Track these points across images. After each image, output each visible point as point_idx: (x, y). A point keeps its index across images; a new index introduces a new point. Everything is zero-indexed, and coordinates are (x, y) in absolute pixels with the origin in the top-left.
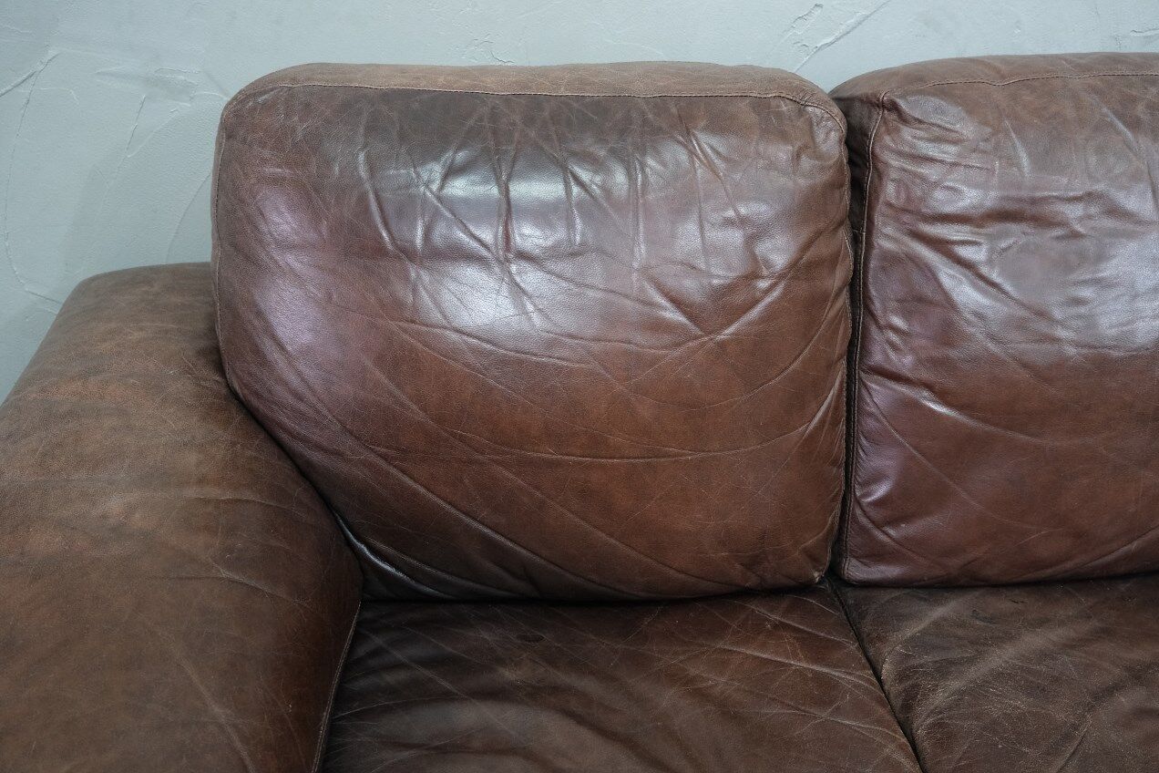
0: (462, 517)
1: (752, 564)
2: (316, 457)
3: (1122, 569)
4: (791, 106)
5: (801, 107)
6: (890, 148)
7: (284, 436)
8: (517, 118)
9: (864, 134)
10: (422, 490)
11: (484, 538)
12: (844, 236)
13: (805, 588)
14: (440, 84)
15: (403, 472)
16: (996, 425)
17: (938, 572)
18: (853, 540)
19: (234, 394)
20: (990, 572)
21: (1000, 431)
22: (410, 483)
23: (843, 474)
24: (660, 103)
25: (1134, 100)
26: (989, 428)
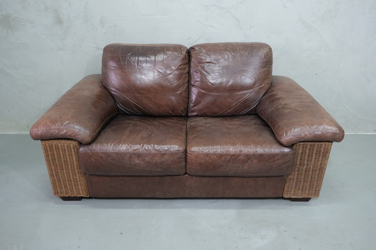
0: (131, 101)
1: (173, 111)
2: (113, 93)
3: (228, 115)
4: (179, 48)
5: (180, 48)
6: (193, 54)
7: (109, 90)
8: (141, 49)
9: (190, 52)
10: (126, 97)
11: (134, 104)
12: (187, 66)
13: (182, 116)
14: (132, 45)
15: (124, 94)
16: (207, 91)
17: (200, 114)
18: (189, 110)
19: (103, 86)
20: (208, 114)
21: (207, 92)
22: (125, 96)
23: (187, 100)
24: (161, 47)
25: (228, 47)
26: (205, 92)
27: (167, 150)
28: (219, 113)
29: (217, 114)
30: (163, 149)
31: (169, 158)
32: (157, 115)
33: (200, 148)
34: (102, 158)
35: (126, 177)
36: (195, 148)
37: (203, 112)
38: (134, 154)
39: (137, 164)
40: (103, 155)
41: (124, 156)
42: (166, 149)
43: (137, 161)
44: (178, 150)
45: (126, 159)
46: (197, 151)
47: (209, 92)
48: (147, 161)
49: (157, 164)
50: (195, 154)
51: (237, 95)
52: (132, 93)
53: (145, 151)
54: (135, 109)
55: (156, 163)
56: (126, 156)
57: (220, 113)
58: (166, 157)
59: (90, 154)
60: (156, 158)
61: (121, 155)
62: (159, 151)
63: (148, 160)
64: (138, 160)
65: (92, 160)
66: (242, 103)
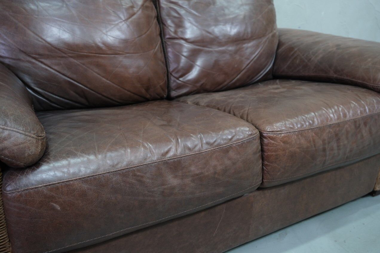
0: (62, 76)
10: (48, 68)
16: (200, 46)
18: (172, 84)
21: (201, 48)
27: (231, 139)
28: (225, 81)
29: (221, 86)
30: (223, 139)
31: (238, 156)
32: (119, 101)
33: (287, 122)
34: (83, 194)
35: (134, 236)
36: (278, 124)
37: (199, 85)
38: (166, 163)
39: (173, 188)
40: (85, 186)
41: (142, 174)
42: (230, 137)
43: (173, 181)
44: (251, 135)
45: (148, 181)
46: (283, 128)
47: (204, 46)
48: (197, 175)
49: (216, 176)
50: (283, 135)
51: (247, 48)
52: (62, 57)
53: (188, 153)
54: (72, 93)
55: (215, 173)
56: (145, 173)
57: (226, 83)
58: (231, 154)
59: (45, 191)
60: (214, 162)
61: (135, 175)
62: (216, 144)
63: (197, 172)
64: (176, 177)
65: (54, 209)
66: (255, 62)
